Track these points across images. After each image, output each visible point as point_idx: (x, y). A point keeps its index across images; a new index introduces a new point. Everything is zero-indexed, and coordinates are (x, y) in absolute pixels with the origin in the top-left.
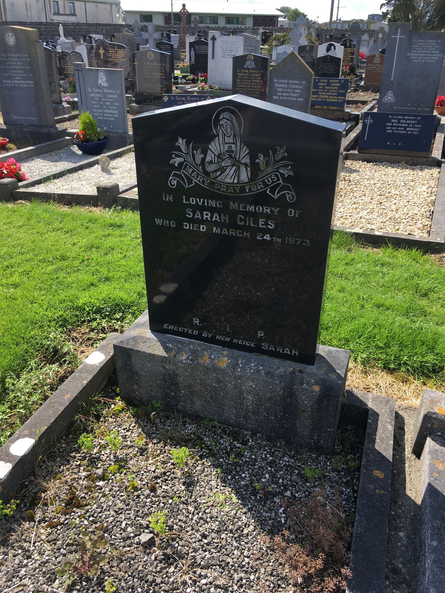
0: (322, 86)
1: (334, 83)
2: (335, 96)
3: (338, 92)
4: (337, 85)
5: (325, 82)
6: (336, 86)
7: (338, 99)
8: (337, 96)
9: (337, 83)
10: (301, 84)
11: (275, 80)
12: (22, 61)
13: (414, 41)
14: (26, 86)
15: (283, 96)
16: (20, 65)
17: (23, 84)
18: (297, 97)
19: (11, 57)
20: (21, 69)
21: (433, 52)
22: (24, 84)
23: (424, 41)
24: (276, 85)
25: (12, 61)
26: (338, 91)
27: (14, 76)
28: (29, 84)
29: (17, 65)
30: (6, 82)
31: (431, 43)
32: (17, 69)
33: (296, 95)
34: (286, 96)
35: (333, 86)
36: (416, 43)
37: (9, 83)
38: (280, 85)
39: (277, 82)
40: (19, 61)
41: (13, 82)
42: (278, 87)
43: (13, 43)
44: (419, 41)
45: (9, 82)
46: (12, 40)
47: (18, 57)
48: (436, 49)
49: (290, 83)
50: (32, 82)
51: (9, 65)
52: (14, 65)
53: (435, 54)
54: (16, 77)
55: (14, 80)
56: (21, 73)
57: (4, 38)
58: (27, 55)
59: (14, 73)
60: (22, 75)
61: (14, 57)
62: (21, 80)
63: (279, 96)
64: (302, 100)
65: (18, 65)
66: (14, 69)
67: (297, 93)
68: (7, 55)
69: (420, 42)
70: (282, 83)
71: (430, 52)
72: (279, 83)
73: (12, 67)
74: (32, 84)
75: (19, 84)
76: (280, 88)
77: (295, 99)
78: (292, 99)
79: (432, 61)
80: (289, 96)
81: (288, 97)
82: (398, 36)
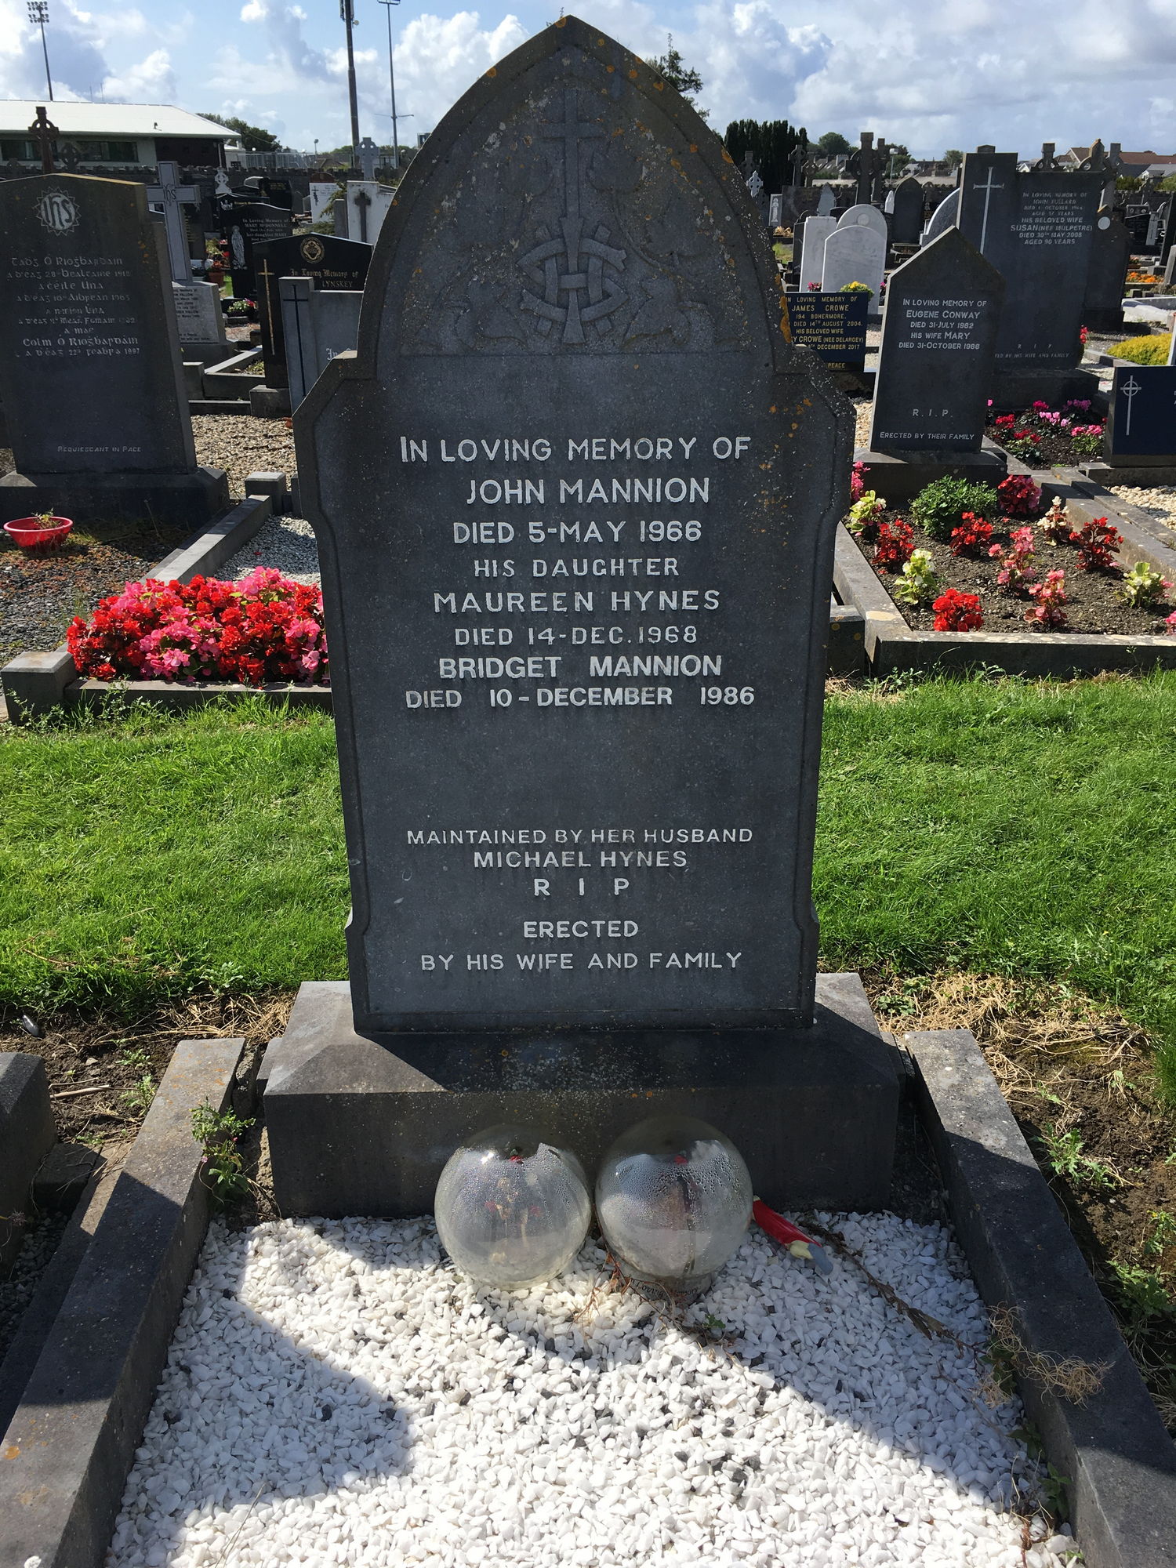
0: (802, 313)
1: (834, 303)
2: (839, 335)
3: (845, 326)
4: (842, 308)
5: (811, 304)
6: (839, 312)
7: (847, 344)
8: (845, 336)
9: (839, 303)
10: (974, 309)
11: (906, 302)
12: (97, 280)
13: (1025, 195)
14: (110, 352)
15: (924, 340)
16: (94, 292)
17: (100, 347)
18: (964, 341)
19: (57, 268)
20: (94, 304)
21: (1070, 220)
22: (104, 347)
23: (1049, 195)
24: (909, 313)
25: (61, 279)
26: (845, 323)
27: (66, 326)
28: (122, 347)
29: (78, 290)
30: (36, 343)
31: (1065, 199)
32: (81, 305)
33: (961, 336)
34: (934, 340)
35: (830, 312)
36: (1030, 201)
37: (44, 348)
38: (920, 314)
39: (911, 307)
40: (90, 280)
41: (62, 341)
42: (912, 319)
43: (67, 225)
44: (1037, 195)
45: (47, 342)
46: (65, 216)
47: (84, 268)
48: (1077, 214)
49: (946, 307)
50: (134, 340)
51: (46, 291)
52: (67, 292)
53: (1074, 224)
54: (72, 327)
55: (66, 337)
56: (92, 316)
57: (37, 211)
58: (119, 261)
59: (68, 316)
60: (98, 320)
61: (70, 268)
62: (92, 335)
63: (916, 341)
64: (977, 347)
65: (85, 292)
66: (66, 304)
67: (964, 330)
68: (41, 261)
69: (1041, 198)
70: (923, 308)
71: (1063, 220)
72: (917, 308)
73: (58, 298)
74: (132, 346)
75: (84, 347)
76: (917, 319)
77: (959, 346)
78: (951, 346)
79: (1069, 241)
80: (942, 340)
81: (939, 341)
82: (988, 186)
